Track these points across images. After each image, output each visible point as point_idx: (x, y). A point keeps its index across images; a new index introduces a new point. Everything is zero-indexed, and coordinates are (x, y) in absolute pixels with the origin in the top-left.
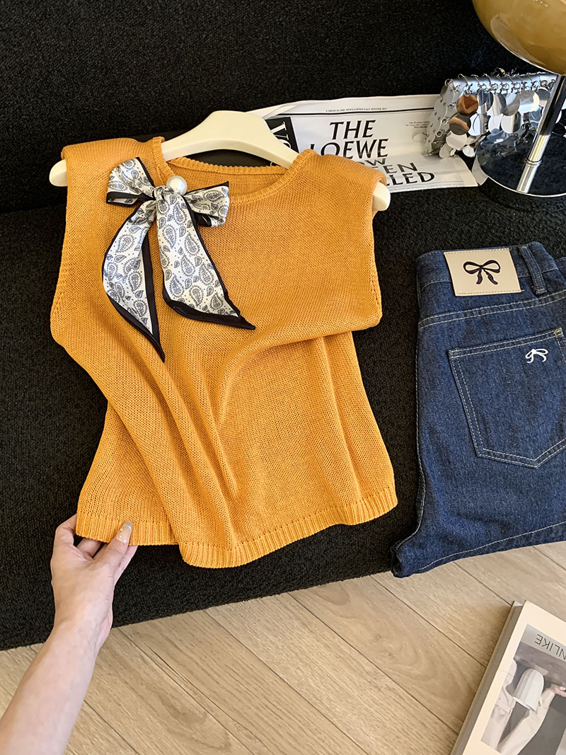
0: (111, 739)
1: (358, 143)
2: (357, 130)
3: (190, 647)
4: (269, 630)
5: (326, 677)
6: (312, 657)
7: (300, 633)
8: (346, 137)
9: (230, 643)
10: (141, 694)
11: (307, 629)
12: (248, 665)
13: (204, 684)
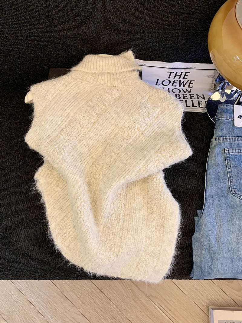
9: (191, 303)
10: (154, 321)
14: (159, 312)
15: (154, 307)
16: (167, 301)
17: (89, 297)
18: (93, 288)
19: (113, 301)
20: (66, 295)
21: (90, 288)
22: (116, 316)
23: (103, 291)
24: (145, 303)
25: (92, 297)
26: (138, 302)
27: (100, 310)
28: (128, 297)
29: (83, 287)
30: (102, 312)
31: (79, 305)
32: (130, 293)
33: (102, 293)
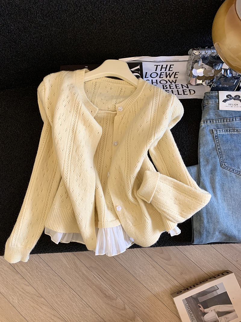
0: (83, 304)
4: (141, 268)
7: (152, 270)
10: (94, 289)
11: (155, 269)
15: (94, 276)
16: (105, 271)
17: (37, 270)
18: (40, 262)
19: (58, 273)
20: (16, 269)
21: (38, 263)
24: (86, 273)
26: (80, 273)
27: (46, 281)
28: (71, 268)
29: (31, 262)
31: (28, 277)
32: (73, 265)
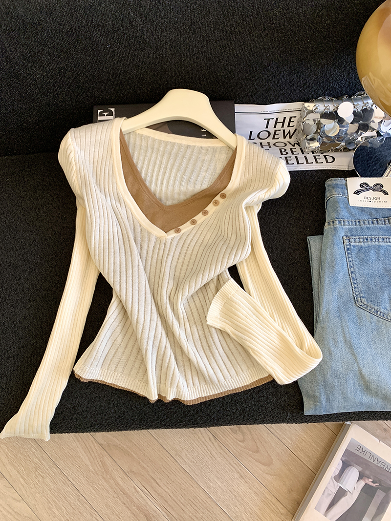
1: (284, 131)
2: (283, 123)
3: (166, 484)
4: (218, 478)
5: (254, 514)
6: (245, 499)
7: (239, 482)
8: (275, 127)
9: (193, 485)
10: (134, 512)
11: (243, 480)
12: (204, 500)
13: (174, 510)
14: (142, 497)
15: (136, 489)
16: (155, 480)
17: (37, 473)
18: (44, 460)
19: (73, 479)
21: (39, 460)
22: (74, 504)
23: (58, 463)
24: (121, 483)
25: (40, 473)
26: (111, 481)
27: (52, 494)
28: (97, 473)
30: (54, 497)
31: (20, 485)
32: (100, 467)
33: (55, 466)
